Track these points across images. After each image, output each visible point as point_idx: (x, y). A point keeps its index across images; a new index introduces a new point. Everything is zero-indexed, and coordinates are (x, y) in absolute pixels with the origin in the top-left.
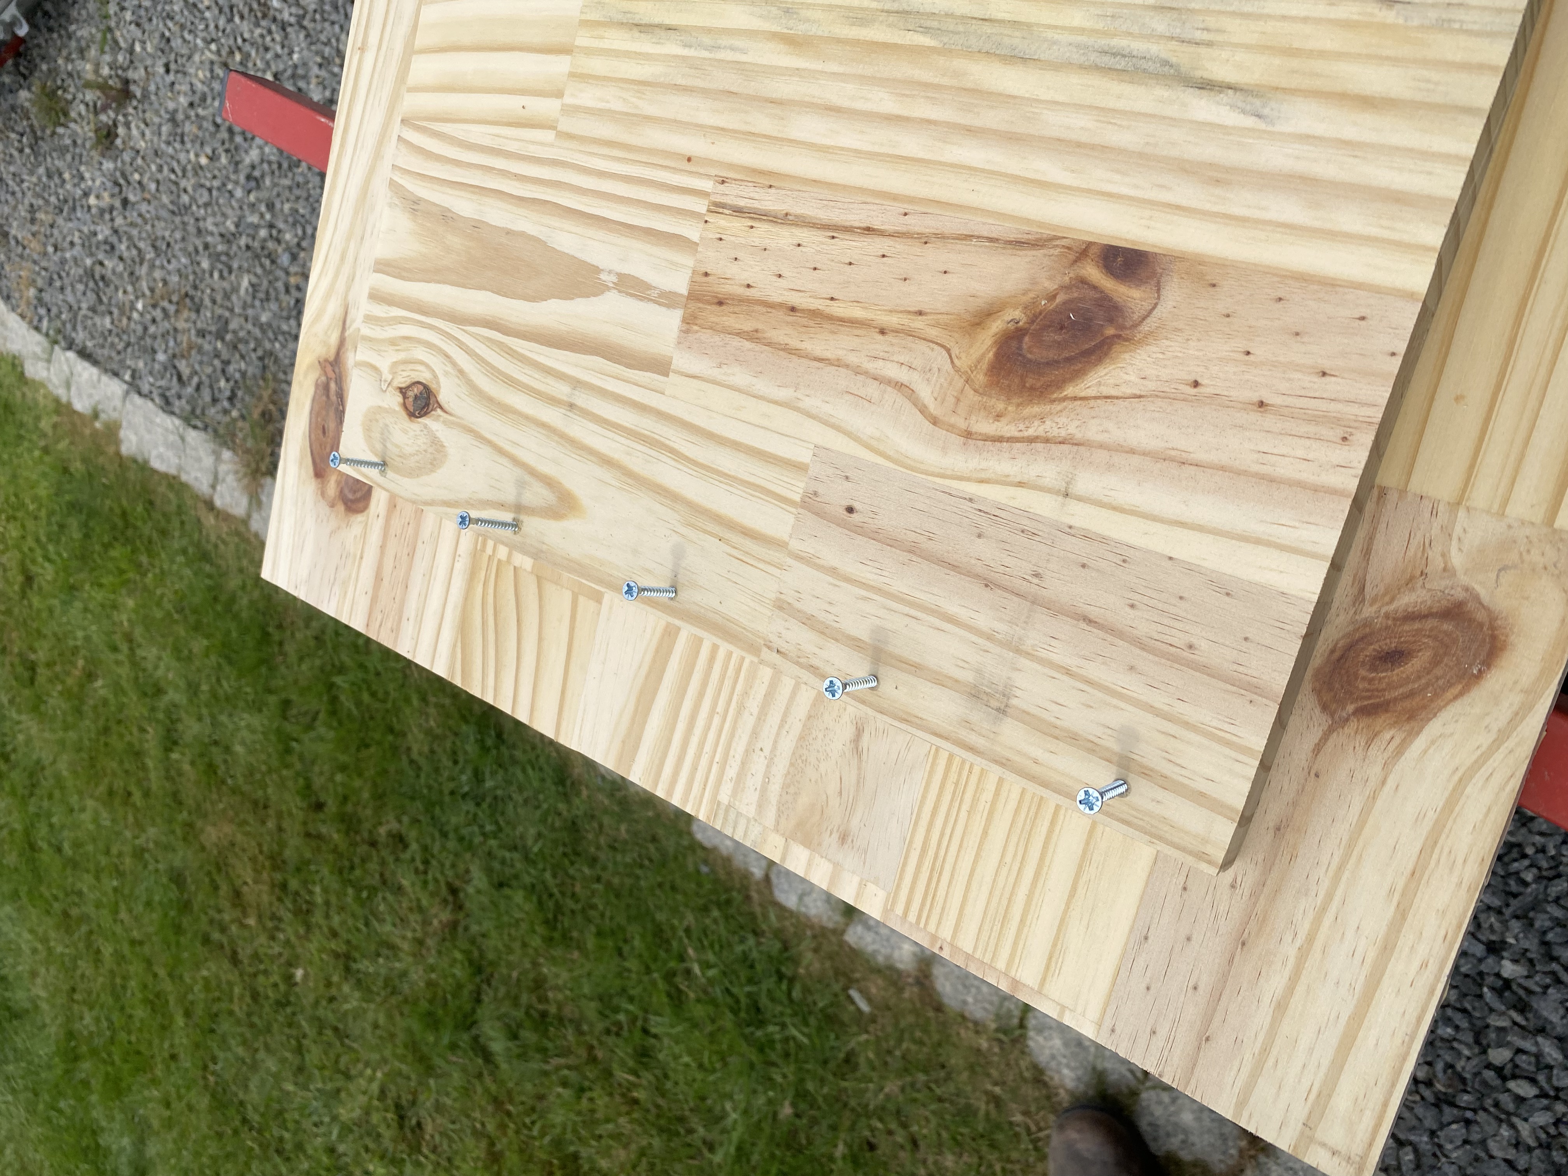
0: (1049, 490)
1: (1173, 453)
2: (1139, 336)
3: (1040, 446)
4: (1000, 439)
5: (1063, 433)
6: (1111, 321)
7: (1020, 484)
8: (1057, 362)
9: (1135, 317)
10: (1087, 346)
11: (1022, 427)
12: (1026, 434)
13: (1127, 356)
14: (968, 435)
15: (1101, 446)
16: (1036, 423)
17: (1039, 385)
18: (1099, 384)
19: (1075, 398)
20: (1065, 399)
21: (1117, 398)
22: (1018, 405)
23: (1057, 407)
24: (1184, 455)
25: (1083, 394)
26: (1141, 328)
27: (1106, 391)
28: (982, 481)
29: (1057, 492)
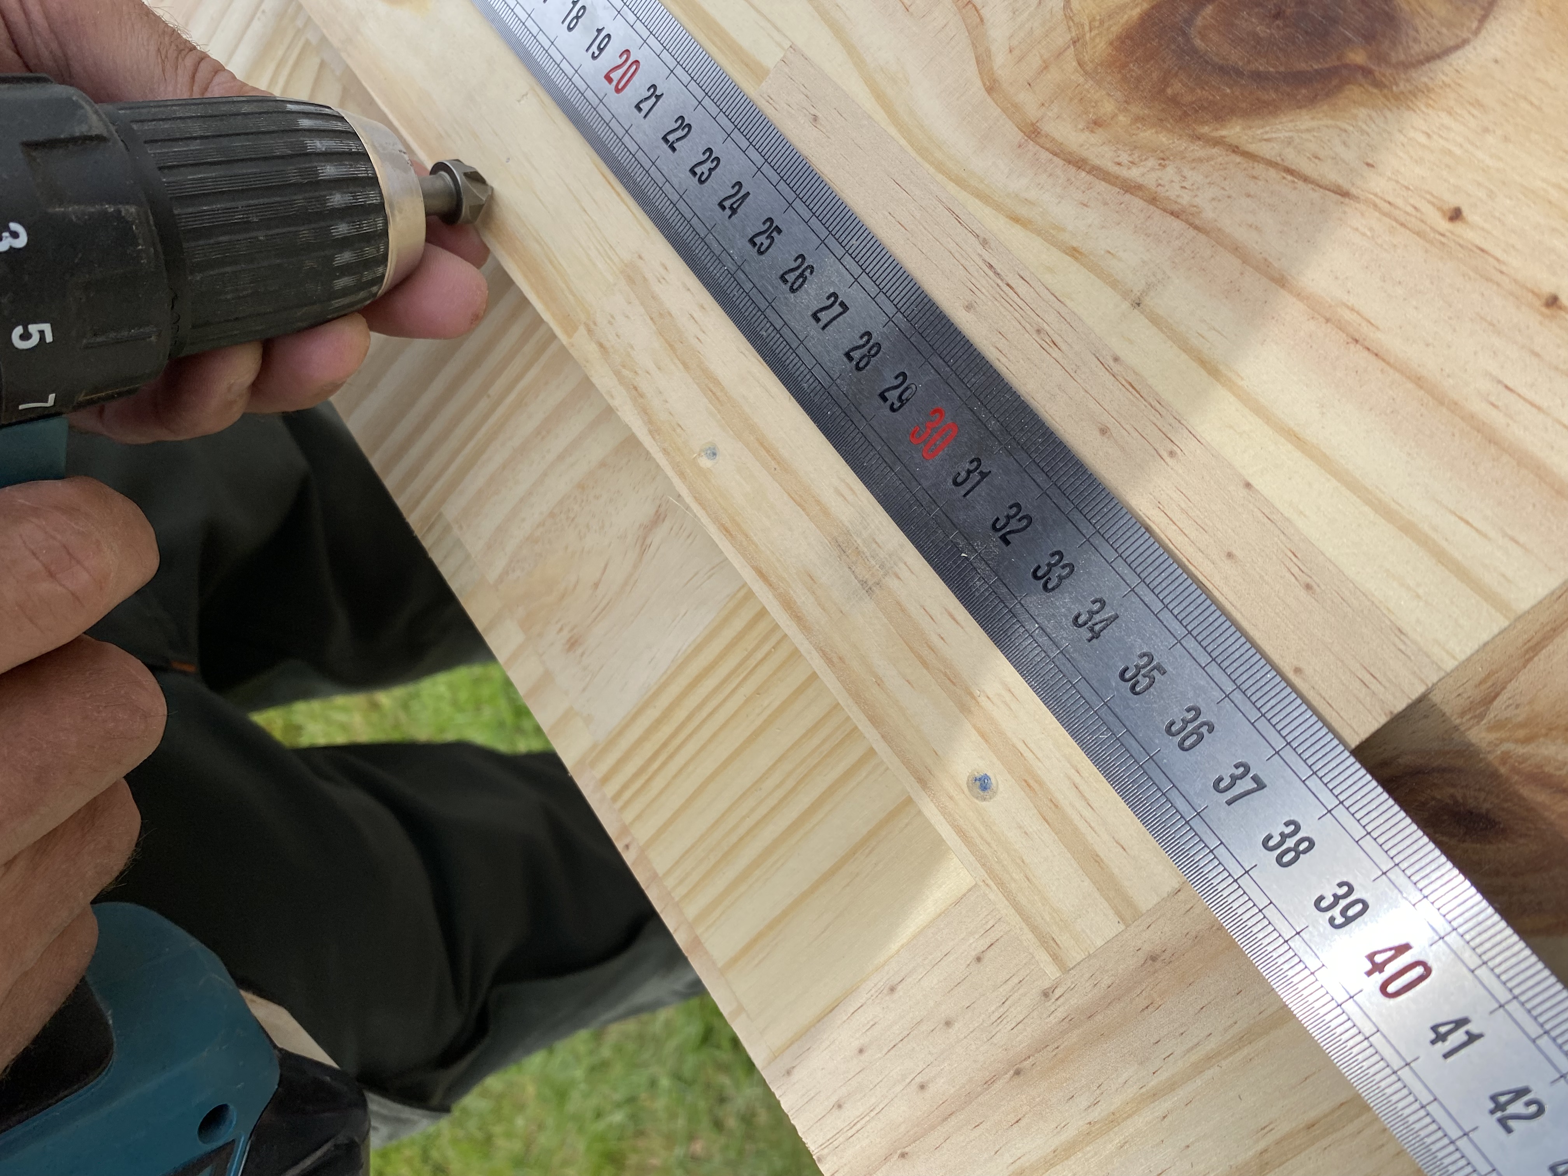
0: (1114, 283)
1: (1348, 315)
2: (1403, 86)
3: (1137, 203)
4: (1078, 163)
5: (1185, 199)
6: (1369, 37)
7: (1074, 253)
8: (1239, 73)
9: (1416, 49)
10: (1303, 66)
11: (1124, 158)
12: (1124, 173)
13: (1362, 112)
14: (1033, 132)
15: (1237, 250)
16: (1152, 162)
17: (1189, 98)
18: (1289, 142)
19: (1235, 149)
20: (1217, 142)
21: (1306, 179)
22: (1138, 119)
23: (1198, 150)
24: (1365, 328)
25: (1252, 148)
26: (1414, 74)
27: (1292, 158)
28: (1016, 219)
29: (1125, 294)
